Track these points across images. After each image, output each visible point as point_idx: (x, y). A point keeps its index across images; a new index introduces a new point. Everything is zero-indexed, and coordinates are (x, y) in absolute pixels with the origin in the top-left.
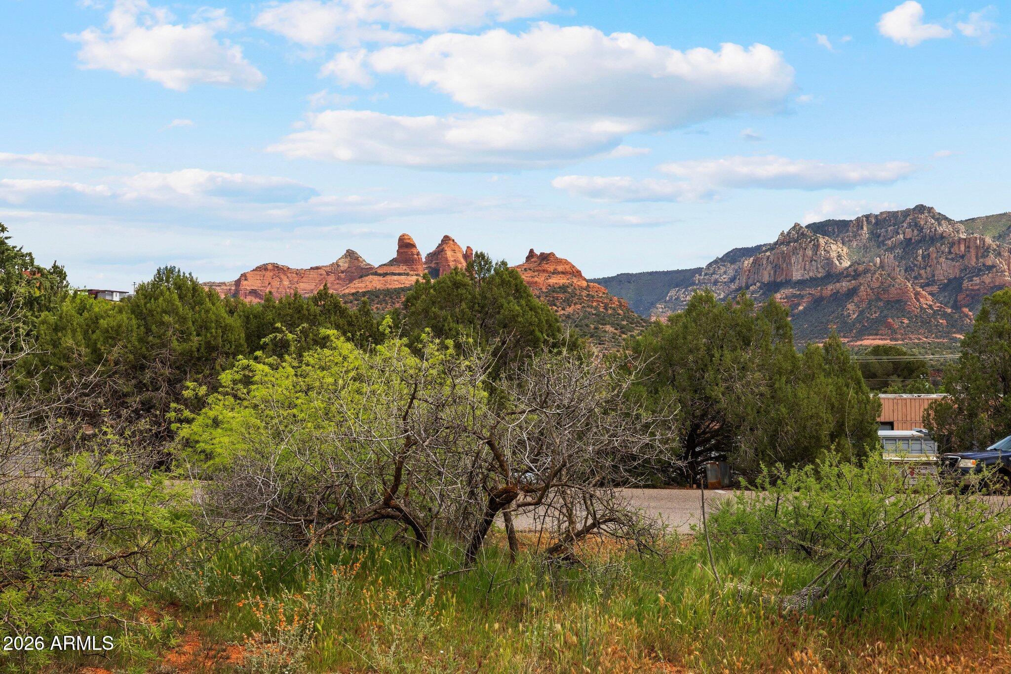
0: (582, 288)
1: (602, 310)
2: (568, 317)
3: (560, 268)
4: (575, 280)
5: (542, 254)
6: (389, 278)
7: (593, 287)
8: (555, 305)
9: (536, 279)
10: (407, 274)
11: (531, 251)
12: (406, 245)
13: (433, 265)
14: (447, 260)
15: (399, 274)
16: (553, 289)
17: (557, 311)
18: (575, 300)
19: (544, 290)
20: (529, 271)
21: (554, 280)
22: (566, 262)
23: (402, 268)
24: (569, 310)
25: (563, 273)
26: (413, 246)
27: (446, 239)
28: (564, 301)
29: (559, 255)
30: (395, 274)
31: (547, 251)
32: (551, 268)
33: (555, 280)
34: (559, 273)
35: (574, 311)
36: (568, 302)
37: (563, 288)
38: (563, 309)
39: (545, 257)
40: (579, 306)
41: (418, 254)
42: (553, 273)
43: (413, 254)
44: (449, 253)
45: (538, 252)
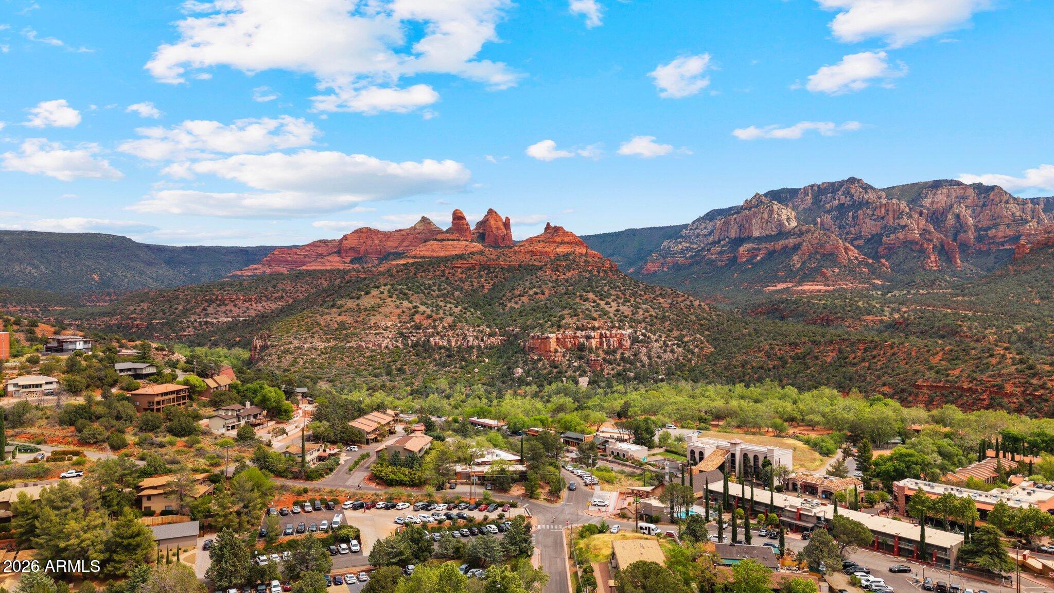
0: (581, 254)
1: (595, 273)
2: (567, 281)
3: (566, 239)
4: (577, 249)
5: (555, 227)
6: (445, 242)
7: (591, 254)
8: (558, 271)
9: (547, 249)
10: (459, 240)
11: (548, 224)
12: (458, 217)
13: (481, 231)
14: (491, 227)
15: (453, 240)
16: (559, 257)
17: (559, 276)
18: (574, 266)
19: (552, 258)
20: (542, 243)
21: (558, 250)
22: (572, 234)
23: (455, 235)
24: (569, 275)
25: (568, 243)
26: (463, 218)
27: (491, 211)
28: (565, 267)
29: (567, 229)
30: (449, 240)
31: (559, 225)
32: (559, 239)
33: (562, 249)
34: (565, 243)
35: (572, 275)
36: (568, 268)
37: (566, 256)
38: (564, 274)
39: (557, 230)
40: (576, 271)
41: (467, 224)
42: (561, 243)
43: (463, 225)
44: (492, 222)
45: (552, 225)
